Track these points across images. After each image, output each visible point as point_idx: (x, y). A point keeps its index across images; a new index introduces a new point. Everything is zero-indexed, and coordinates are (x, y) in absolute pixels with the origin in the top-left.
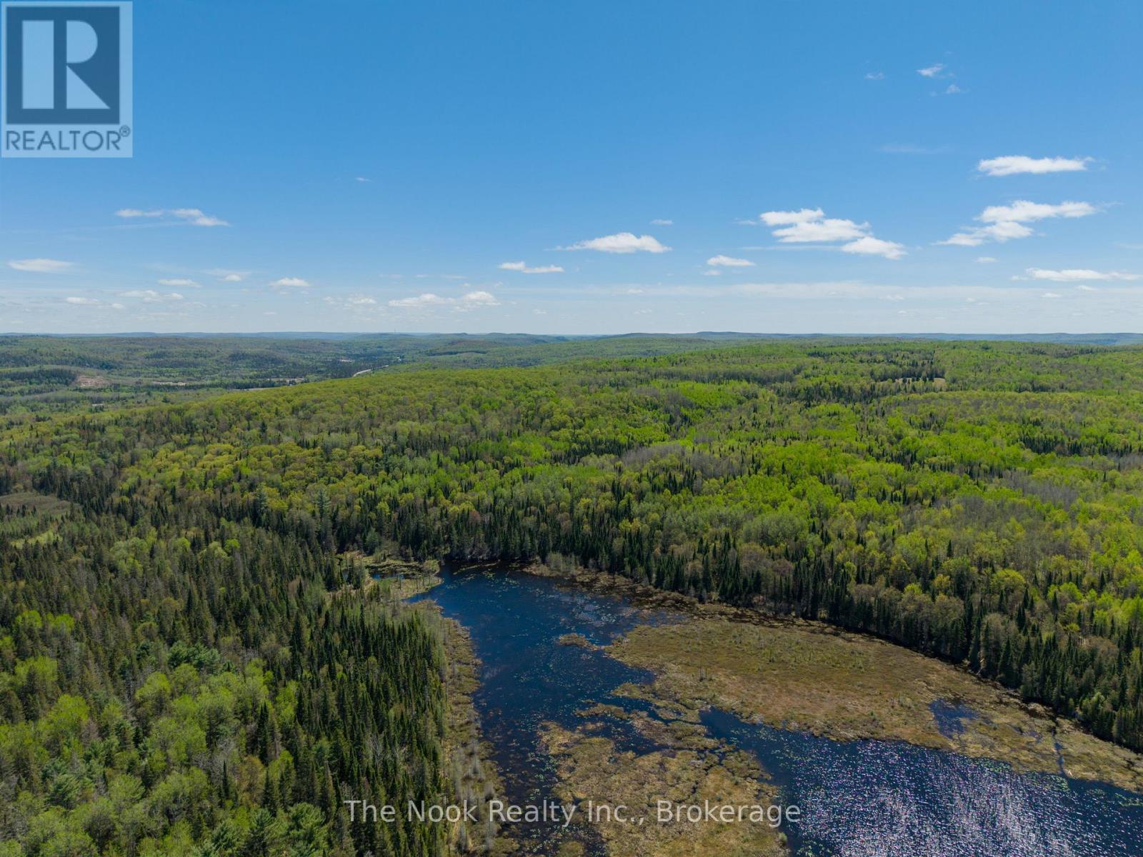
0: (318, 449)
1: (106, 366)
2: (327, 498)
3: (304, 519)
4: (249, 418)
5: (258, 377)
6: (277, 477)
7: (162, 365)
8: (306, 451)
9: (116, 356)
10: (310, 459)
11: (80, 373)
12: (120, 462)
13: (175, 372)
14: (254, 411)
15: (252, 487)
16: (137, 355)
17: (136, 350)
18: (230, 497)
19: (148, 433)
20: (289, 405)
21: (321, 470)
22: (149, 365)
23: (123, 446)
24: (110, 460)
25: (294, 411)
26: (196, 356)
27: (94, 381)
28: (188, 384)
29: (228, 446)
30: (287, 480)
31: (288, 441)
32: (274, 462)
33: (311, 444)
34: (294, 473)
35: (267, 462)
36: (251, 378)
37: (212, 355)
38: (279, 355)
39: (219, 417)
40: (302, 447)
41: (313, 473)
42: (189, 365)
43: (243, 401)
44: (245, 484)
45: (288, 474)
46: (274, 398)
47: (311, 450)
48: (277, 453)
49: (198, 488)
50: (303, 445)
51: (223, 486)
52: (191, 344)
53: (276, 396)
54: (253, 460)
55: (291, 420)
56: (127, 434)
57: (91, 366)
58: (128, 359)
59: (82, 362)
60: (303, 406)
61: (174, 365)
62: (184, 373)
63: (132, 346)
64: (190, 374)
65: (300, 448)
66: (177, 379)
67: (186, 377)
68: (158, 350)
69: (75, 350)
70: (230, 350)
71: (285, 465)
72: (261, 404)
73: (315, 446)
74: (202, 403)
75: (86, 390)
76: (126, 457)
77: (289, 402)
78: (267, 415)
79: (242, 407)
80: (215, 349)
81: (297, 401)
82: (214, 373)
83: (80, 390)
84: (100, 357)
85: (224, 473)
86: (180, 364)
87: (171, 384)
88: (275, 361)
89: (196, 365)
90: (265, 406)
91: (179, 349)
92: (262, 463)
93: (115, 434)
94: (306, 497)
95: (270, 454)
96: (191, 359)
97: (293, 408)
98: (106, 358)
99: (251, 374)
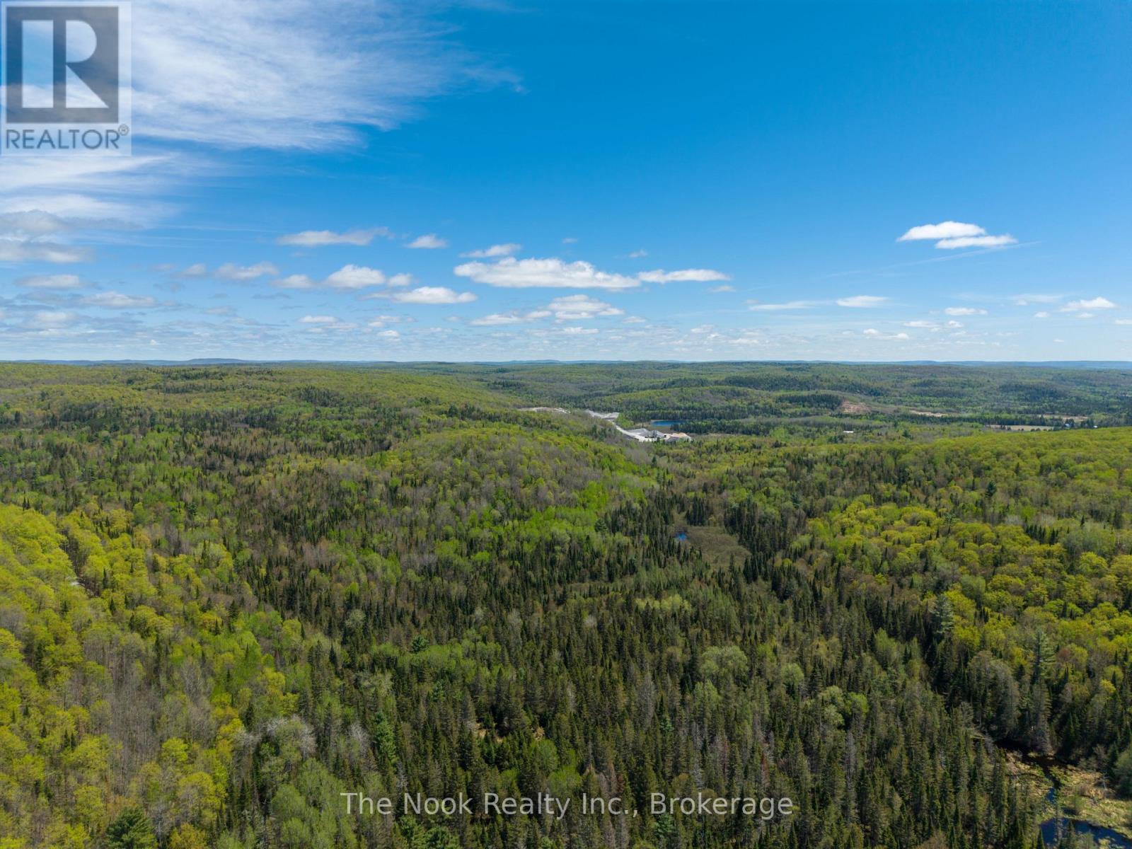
0: (1056, 548)
1: (875, 393)
2: (1050, 650)
3: (1002, 677)
4: (978, 473)
5: (1027, 412)
6: (979, 582)
7: (926, 394)
8: (1036, 547)
9: (885, 384)
10: (1039, 562)
11: (844, 399)
12: (812, 508)
13: (936, 402)
14: (986, 463)
15: (939, 588)
16: (906, 382)
17: (906, 378)
18: (906, 595)
19: (853, 478)
20: (1037, 462)
21: (1054, 585)
22: (914, 394)
23: (822, 489)
24: (801, 506)
25: (1044, 470)
26: (963, 385)
27: (856, 407)
28: (946, 415)
29: (930, 513)
30: (995, 588)
31: (1013, 524)
32: (981, 553)
33: (1048, 535)
34: (1009, 579)
35: (971, 552)
36: (1020, 412)
37: (981, 385)
38: (1060, 388)
39: (939, 467)
40: (1032, 536)
41: (1040, 589)
42: (953, 395)
43: (975, 450)
44: (933, 580)
45: (998, 579)
46: (1019, 449)
47: (1046, 547)
48: (990, 541)
49: (868, 570)
50: (1034, 533)
51: (900, 575)
52: (962, 372)
53: (1023, 446)
54: (953, 543)
55: (1035, 485)
56: (832, 476)
57: (861, 392)
58: (896, 386)
59: (854, 388)
60: (1059, 465)
61: (937, 395)
62: (946, 403)
63: (904, 374)
64: (953, 405)
65: (1026, 538)
66: (936, 409)
67: (945, 408)
68: (926, 378)
69: (851, 377)
70: (1003, 381)
71: (997, 563)
72: (999, 455)
73: (1052, 541)
74: (926, 446)
75: (847, 415)
76: (821, 503)
77: (1039, 456)
78: (1003, 471)
79: (973, 458)
80: (987, 378)
81: (1051, 457)
82: (979, 405)
83: (841, 416)
84: (870, 384)
85: (906, 556)
86: (945, 394)
87: (928, 414)
88: (1054, 394)
89: (960, 396)
90: (1003, 459)
91: (949, 378)
92: (965, 552)
93: (820, 474)
94: (1015, 631)
95: (979, 540)
96: (956, 389)
97: (1042, 467)
98: (877, 385)
99: (1021, 408)
